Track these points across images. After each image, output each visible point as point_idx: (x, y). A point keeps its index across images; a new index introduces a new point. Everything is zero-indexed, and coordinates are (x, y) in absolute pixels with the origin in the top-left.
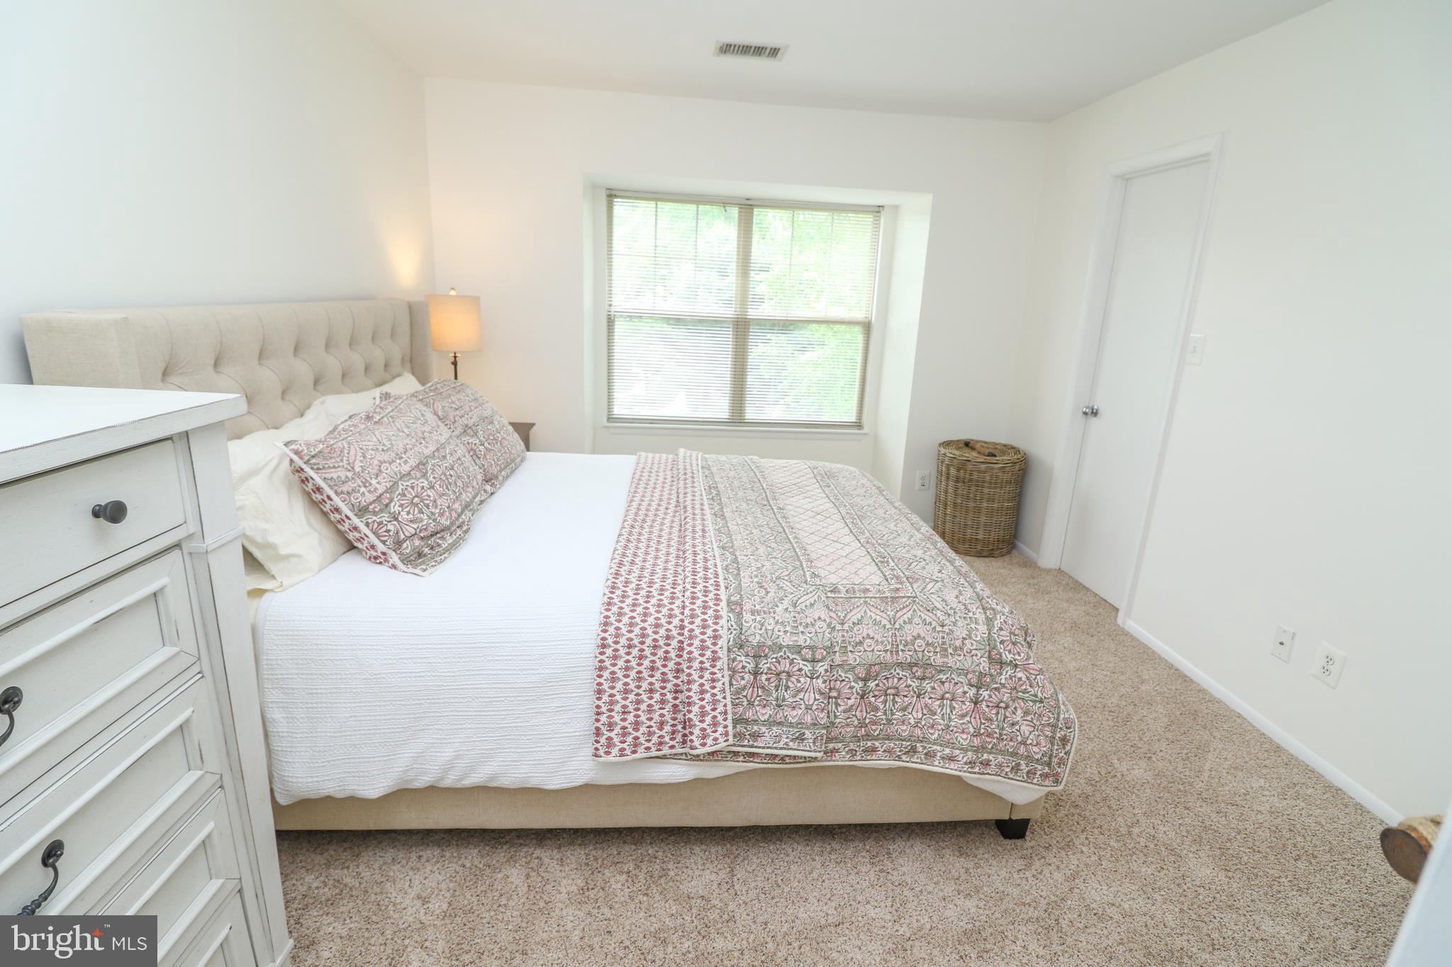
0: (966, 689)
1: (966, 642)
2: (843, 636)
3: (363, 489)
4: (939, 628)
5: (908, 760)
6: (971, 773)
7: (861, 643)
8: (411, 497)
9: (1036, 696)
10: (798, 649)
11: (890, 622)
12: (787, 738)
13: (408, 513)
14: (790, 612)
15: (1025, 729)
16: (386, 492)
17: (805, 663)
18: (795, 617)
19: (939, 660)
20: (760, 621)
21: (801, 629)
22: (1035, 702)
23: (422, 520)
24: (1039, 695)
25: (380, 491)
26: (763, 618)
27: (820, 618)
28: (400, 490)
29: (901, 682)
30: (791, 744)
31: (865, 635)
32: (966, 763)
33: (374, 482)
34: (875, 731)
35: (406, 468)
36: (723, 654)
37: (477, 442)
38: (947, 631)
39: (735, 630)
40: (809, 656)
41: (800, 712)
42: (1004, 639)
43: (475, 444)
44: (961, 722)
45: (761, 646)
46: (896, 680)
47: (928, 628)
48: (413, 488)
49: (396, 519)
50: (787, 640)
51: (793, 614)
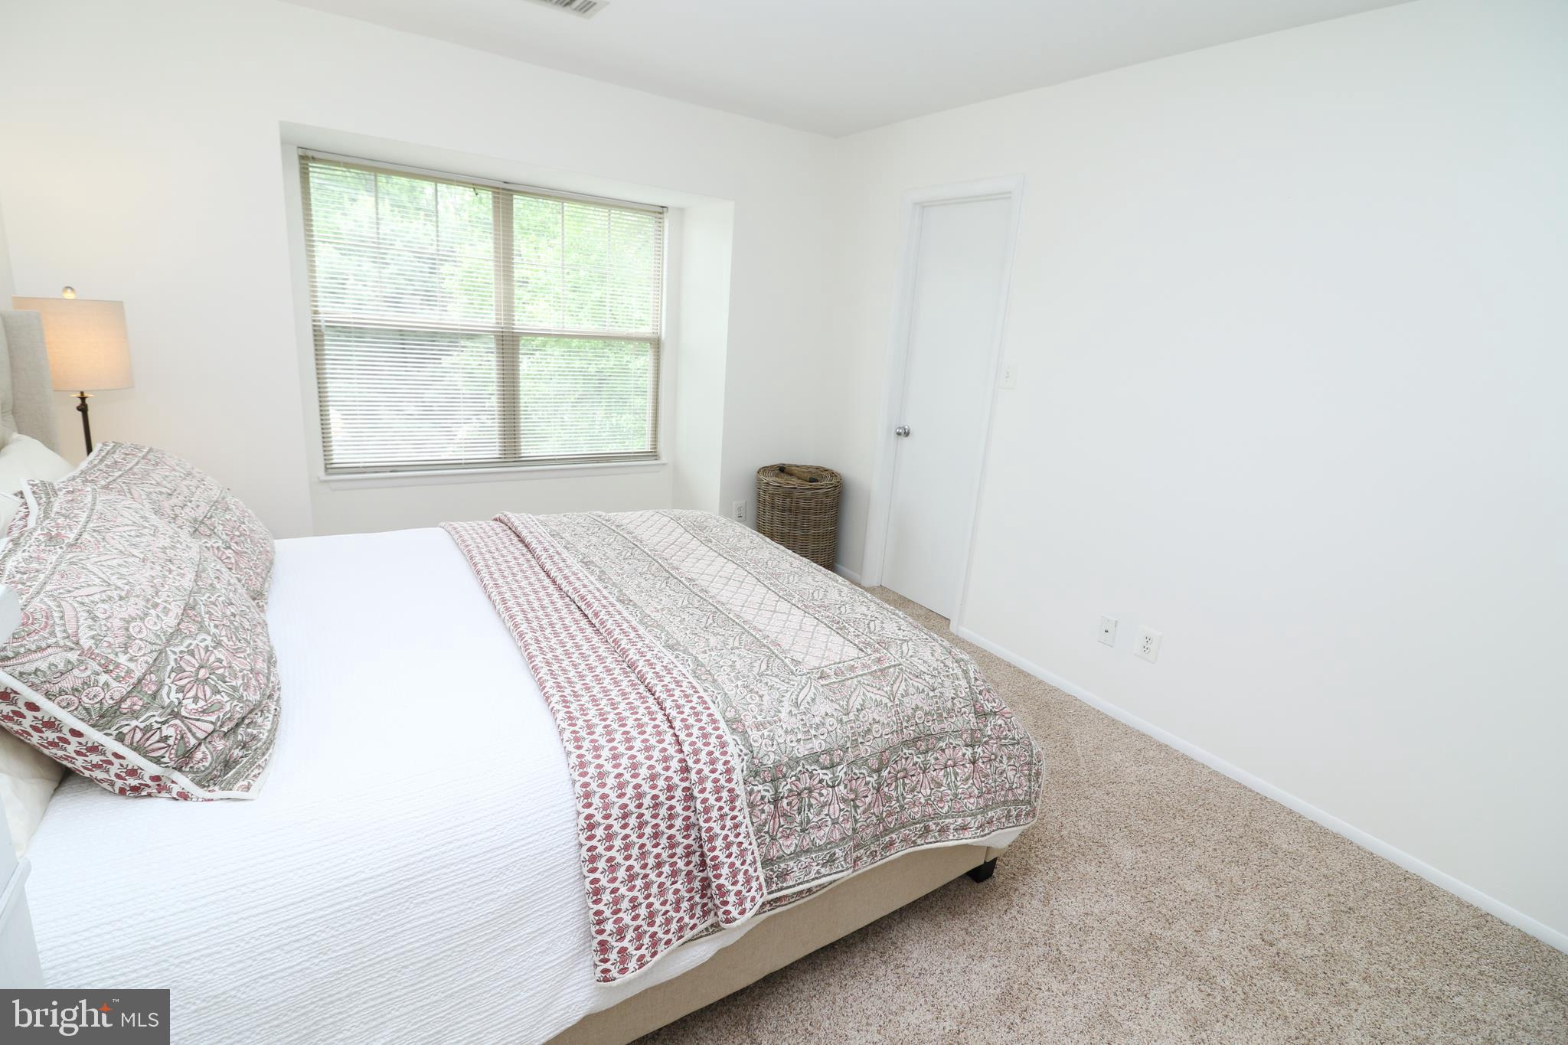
0: (964, 751)
1: (955, 701)
2: (852, 728)
3: (103, 678)
4: (931, 694)
5: (923, 842)
6: (982, 836)
7: (869, 730)
8: (193, 670)
9: (1014, 739)
10: (814, 757)
11: (889, 699)
12: (818, 865)
13: (196, 699)
14: (795, 715)
15: (1011, 774)
16: (149, 672)
17: (825, 771)
18: (802, 720)
19: (936, 728)
20: (769, 736)
21: (813, 732)
22: (1013, 745)
23: (222, 706)
24: (1016, 736)
25: (138, 674)
26: (771, 731)
27: (827, 714)
28: (172, 663)
29: (909, 761)
30: (823, 870)
31: (871, 720)
32: (978, 828)
33: (122, 659)
34: (890, 823)
35: (171, 621)
36: (740, 790)
37: (220, 544)
38: (938, 694)
39: (746, 755)
40: (827, 763)
41: (827, 829)
42: (981, 688)
43: (218, 548)
44: (966, 787)
45: (777, 766)
46: (903, 760)
47: (923, 695)
48: (192, 653)
49: (176, 715)
50: (802, 750)
51: (799, 717)
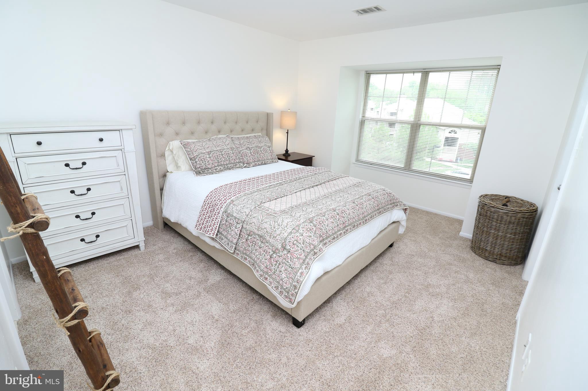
0: (270, 251)
1: (278, 236)
2: (248, 220)
3: (191, 154)
4: (273, 228)
6: (260, 278)
7: (251, 223)
9: (291, 265)
10: (236, 218)
11: (261, 220)
12: (226, 243)
13: (199, 162)
15: (284, 276)
16: (196, 156)
17: (236, 223)
19: (268, 238)
21: (239, 213)
22: (290, 267)
23: (202, 164)
24: (292, 265)
25: (195, 155)
27: (245, 212)
28: (199, 156)
29: (257, 241)
32: (260, 275)
33: (194, 153)
35: (204, 152)
36: (221, 213)
38: (275, 230)
40: (237, 221)
41: (230, 236)
42: (291, 241)
44: (264, 261)
45: (229, 214)
47: (270, 226)
48: (203, 156)
49: (196, 163)
50: (235, 215)
